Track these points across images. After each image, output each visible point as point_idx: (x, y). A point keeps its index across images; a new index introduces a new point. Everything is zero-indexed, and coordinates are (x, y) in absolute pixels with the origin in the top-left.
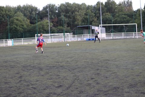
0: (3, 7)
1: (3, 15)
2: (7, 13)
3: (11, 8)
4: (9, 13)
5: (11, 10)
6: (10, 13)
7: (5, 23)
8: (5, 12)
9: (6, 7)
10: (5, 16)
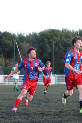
0: (58, 31)
1: (57, 43)
2: (63, 39)
3: (70, 32)
4: (66, 40)
5: (70, 35)
6: (68, 41)
7: (60, 55)
8: (61, 38)
9: (63, 31)
10: (60, 44)
